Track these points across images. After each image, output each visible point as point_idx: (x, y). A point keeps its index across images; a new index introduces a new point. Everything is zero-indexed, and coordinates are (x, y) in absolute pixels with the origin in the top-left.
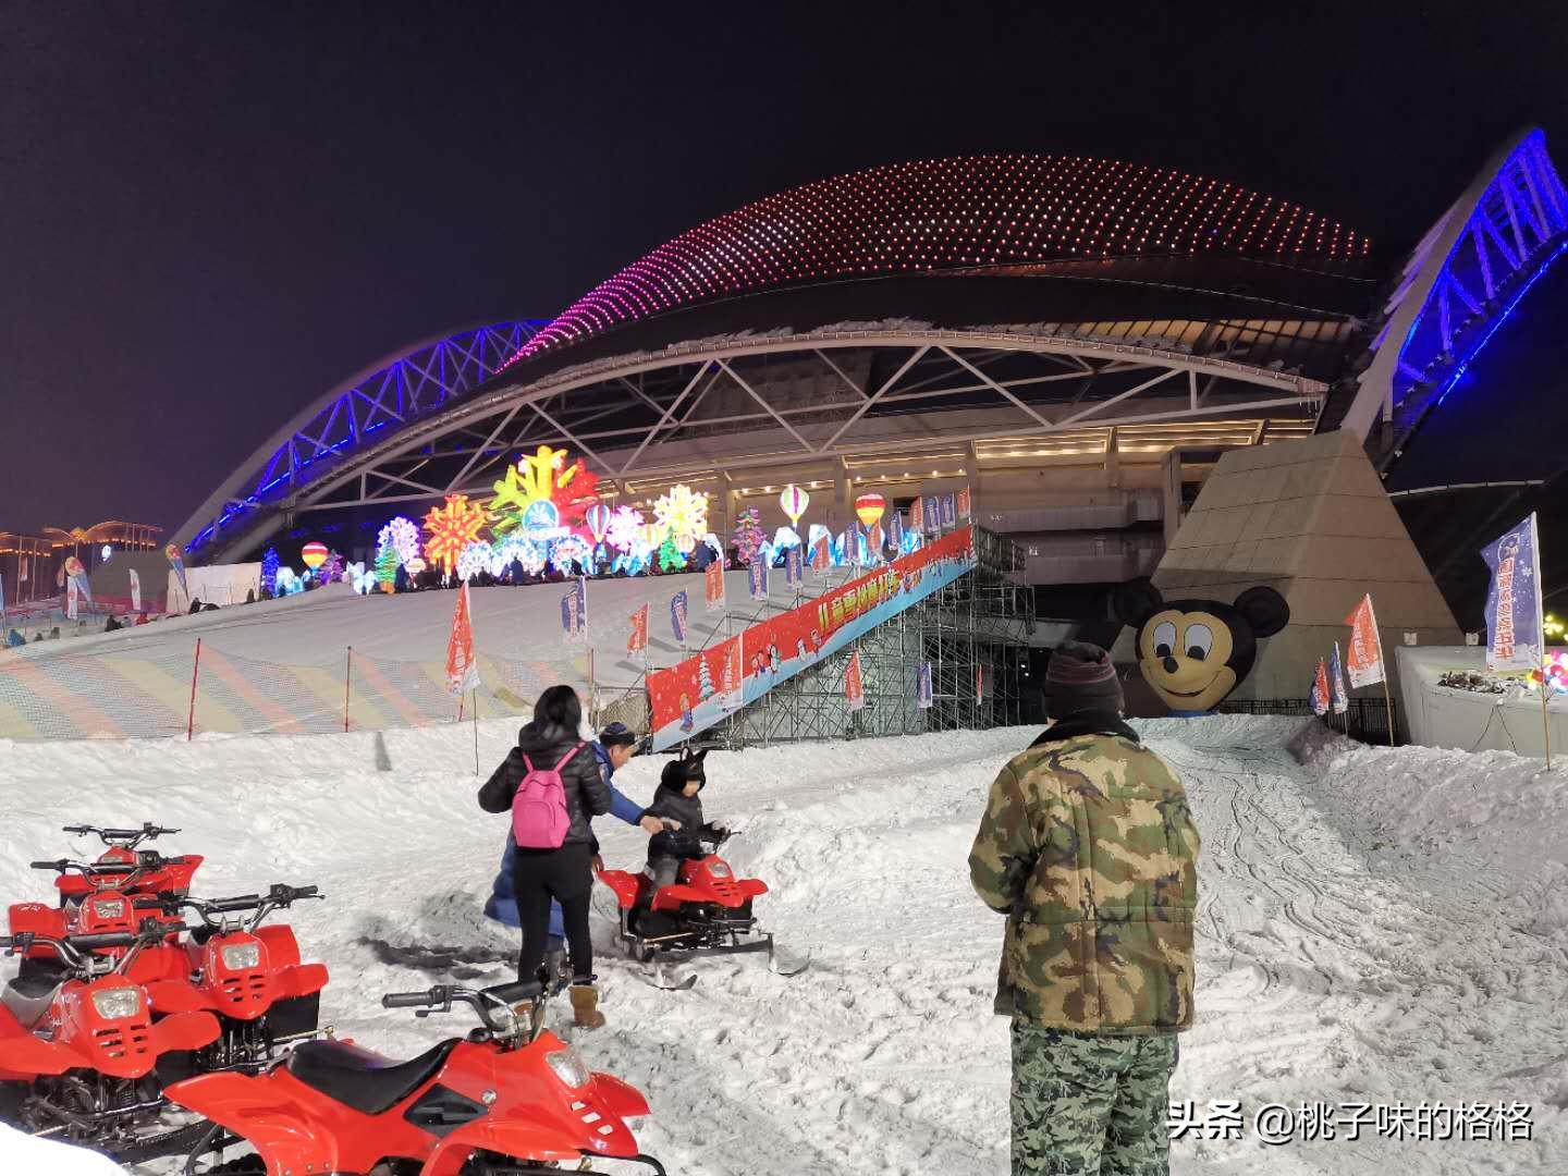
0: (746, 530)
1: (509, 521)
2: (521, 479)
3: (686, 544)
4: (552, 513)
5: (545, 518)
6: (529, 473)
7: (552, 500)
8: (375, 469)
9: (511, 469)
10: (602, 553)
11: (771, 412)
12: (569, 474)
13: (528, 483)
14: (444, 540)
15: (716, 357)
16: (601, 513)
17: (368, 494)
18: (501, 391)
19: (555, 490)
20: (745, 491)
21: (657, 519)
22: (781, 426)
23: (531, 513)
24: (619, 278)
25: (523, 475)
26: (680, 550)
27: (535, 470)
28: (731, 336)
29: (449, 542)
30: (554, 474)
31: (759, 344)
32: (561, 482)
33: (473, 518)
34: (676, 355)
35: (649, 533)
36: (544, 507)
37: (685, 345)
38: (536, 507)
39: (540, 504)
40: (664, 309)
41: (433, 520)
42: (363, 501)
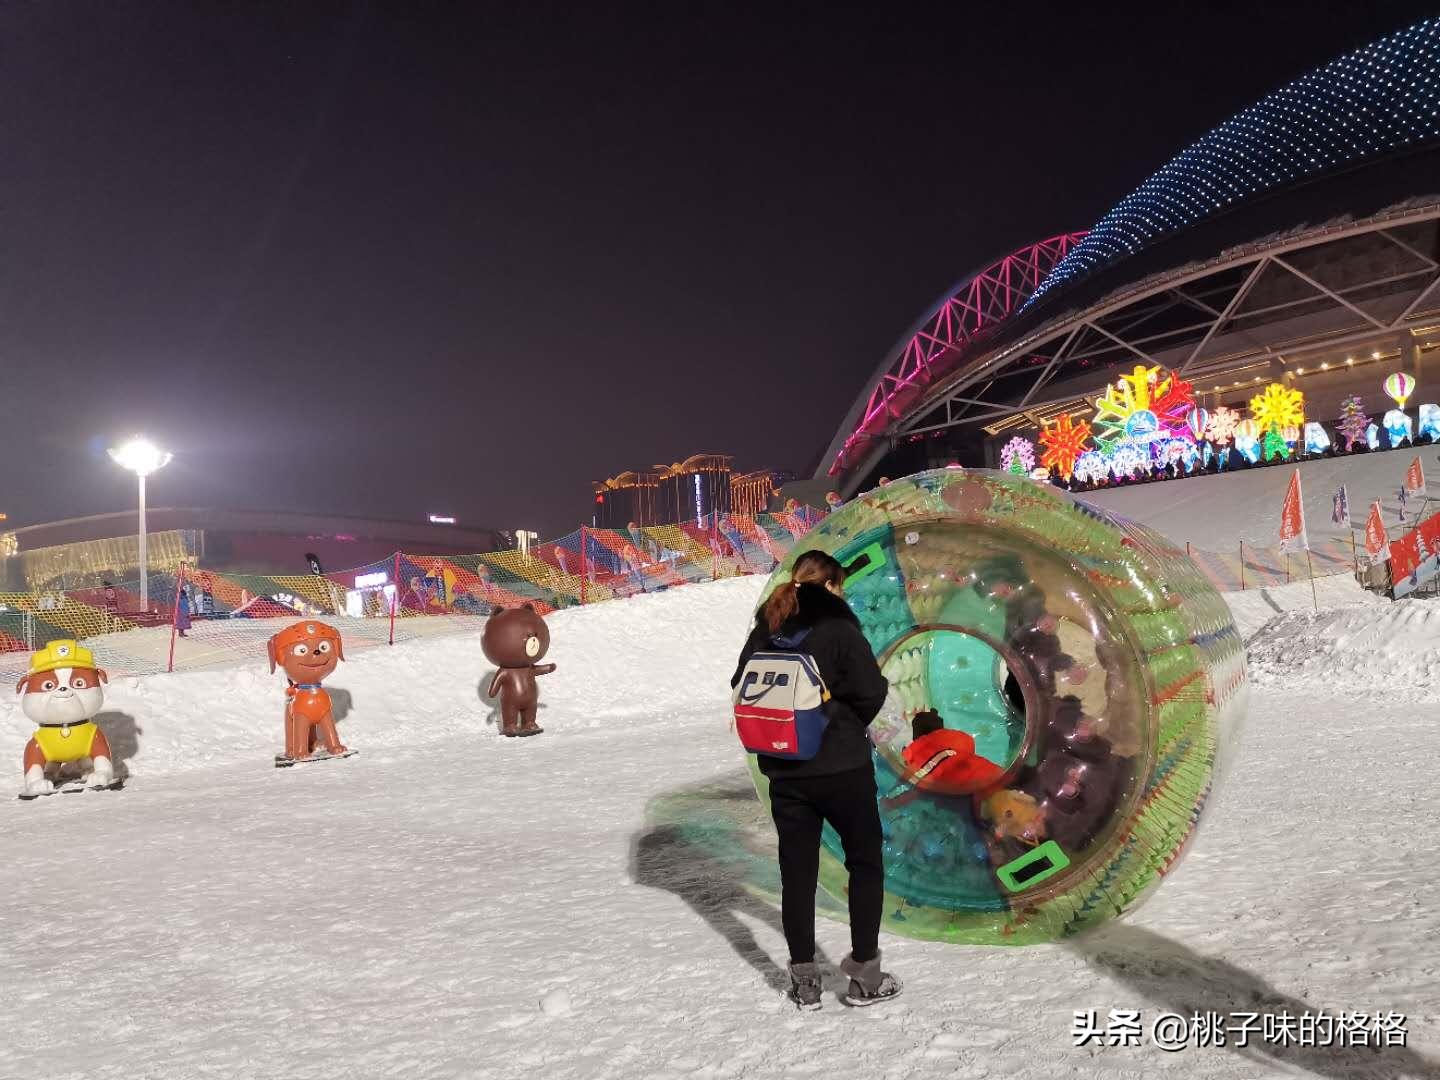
0: (1350, 416)
1: (1112, 430)
2: (1119, 395)
3: (1292, 434)
4: (1152, 421)
5: (1146, 425)
6: (1127, 388)
7: (1150, 408)
8: (956, 396)
9: (1110, 387)
10: (1208, 450)
11: (1328, 293)
12: (1164, 386)
13: (1127, 397)
14: (1055, 452)
15: (1271, 254)
16: (1200, 417)
17: (952, 417)
18: (1060, 317)
19: (1152, 400)
20: (1300, 371)
21: (1254, 414)
22: (1340, 305)
23: (1133, 422)
24: (1142, 190)
25: (1122, 391)
26: (1286, 440)
27: (1132, 387)
28: (1285, 234)
29: (1060, 453)
30: (1150, 388)
31: (1315, 236)
32: (1158, 393)
33: (1079, 430)
34: (1228, 260)
35: (1248, 428)
36: (1144, 416)
37: (1238, 249)
38: (1137, 417)
39: (1141, 413)
40: (1204, 216)
41: (1045, 436)
42: (950, 423)
